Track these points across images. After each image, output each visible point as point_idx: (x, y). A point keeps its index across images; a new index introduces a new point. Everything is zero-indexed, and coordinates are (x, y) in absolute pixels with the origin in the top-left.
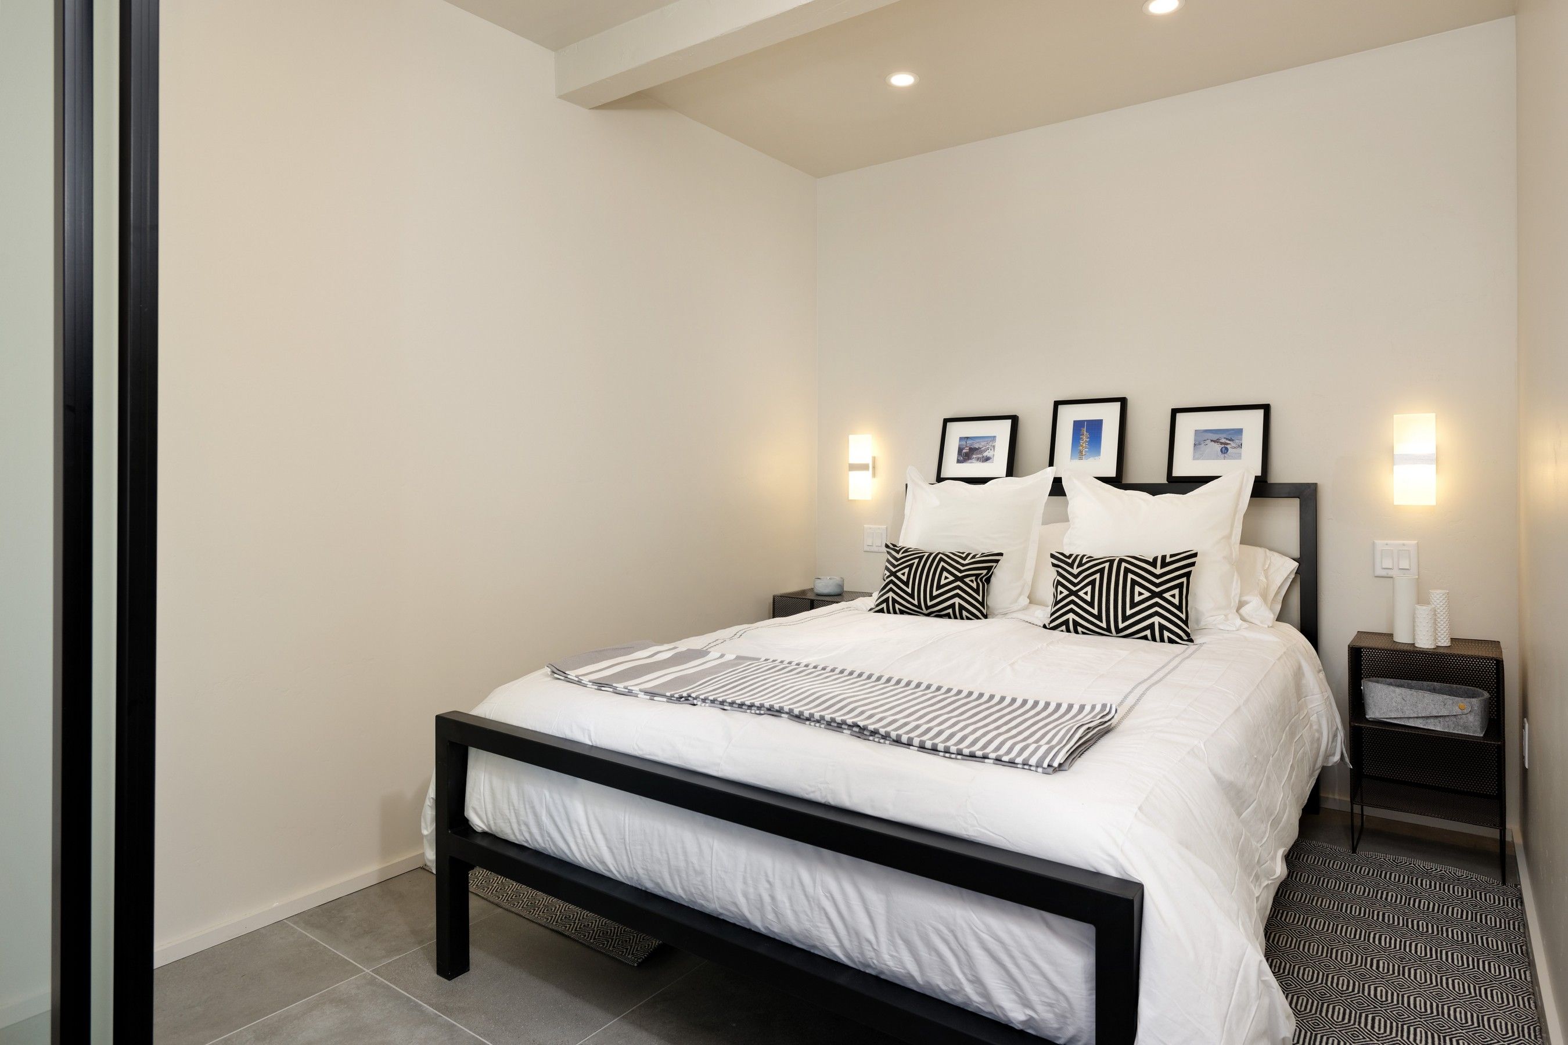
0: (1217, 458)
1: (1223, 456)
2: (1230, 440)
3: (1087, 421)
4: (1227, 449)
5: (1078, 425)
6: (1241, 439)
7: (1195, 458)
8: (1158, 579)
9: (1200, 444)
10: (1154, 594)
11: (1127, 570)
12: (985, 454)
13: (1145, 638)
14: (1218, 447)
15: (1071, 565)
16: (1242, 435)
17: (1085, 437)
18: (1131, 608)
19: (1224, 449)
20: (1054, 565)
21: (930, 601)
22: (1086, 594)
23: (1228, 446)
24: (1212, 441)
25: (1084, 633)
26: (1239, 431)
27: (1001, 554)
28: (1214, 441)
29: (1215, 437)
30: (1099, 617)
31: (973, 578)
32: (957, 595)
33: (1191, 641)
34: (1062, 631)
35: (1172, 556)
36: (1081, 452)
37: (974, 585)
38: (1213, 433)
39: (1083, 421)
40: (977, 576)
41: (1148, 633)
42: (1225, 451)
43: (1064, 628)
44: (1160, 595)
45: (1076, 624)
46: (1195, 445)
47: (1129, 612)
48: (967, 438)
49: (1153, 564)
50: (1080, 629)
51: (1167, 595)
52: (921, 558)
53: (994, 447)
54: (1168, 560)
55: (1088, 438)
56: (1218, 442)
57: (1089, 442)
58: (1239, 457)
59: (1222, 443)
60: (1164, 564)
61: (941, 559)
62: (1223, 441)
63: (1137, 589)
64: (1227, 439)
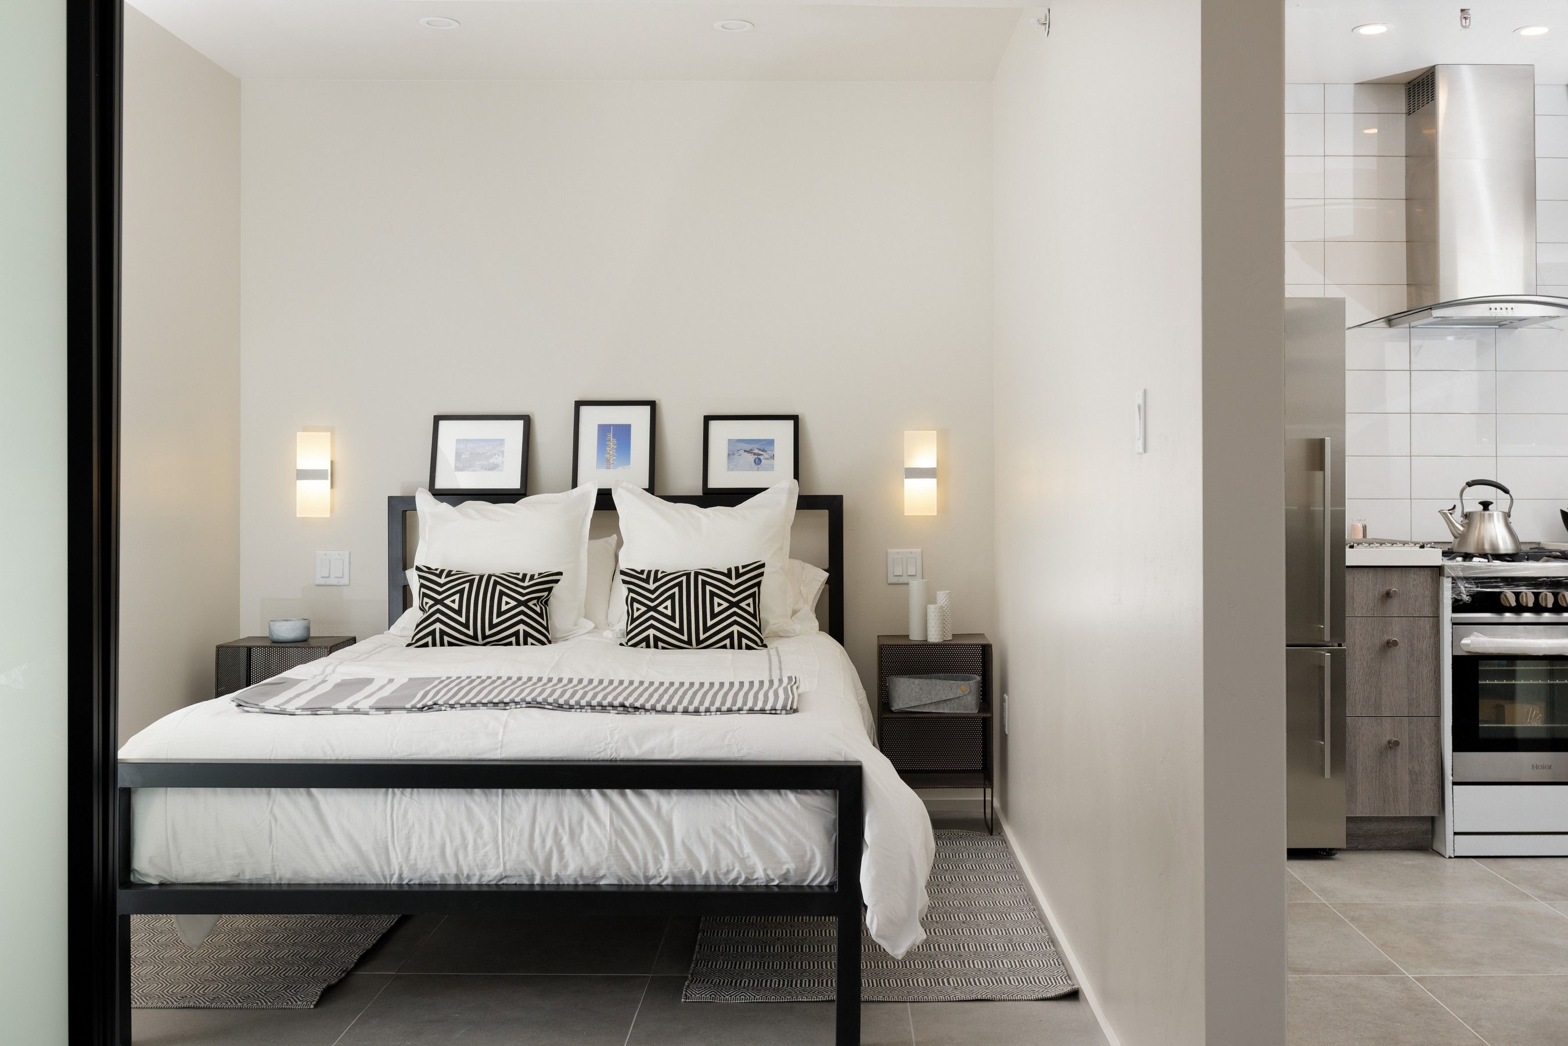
0: (751, 469)
1: (756, 467)
2: (762, 451)
3: (612, 425)
4: (760, 460)
5: (604, 430)
6: (773, 451)
7: (729, 469)
8: (734, 589)
9: (734, 454)
10: (732, 605)
11: (704, 583)
12: (492, 461)
13: (724, 647)
14: (751, 458)
15: (647, 581)
16: (773, 446)
17: (612, 443)
18: (712, 619)
19: (757, 460)
20: (624, 582)
21: (490, 630)
22: (666, 608)
23: (761, 457)
24: (745, 451)
25: (663, 648)
26: (771, 442)
27: (560, 574)
28: (748, 452)
29: (748, 447)
30: (680, 631)
31: (535, 601)
32: (522, 621)
33: (765, 646)
34: (642, 647)
35: (744, 567)
36: (608, 460)
37: (538, 609)
38: (746, 443)
39: (610, 426)
40: (538, 598)
41: (727, 642)
42: (758, 462)
43: (644, 644)
44: (736, 604)
45: (657, 639)
46: (729, 455)
47: (709, 623)
48: (467, 440)
49: (728, 575)
50: (660, 644)
51: (743, 605)
52: (472, 582)
53: (502, 452)
54: (741, 571)
55: (615, 445)
56: (751, 453)
57: (617, 449)
58: (771, 468)
59: (755, 454)
60: (738, 576)
61: (496, 583)
62: (756, 451)
63: (716, 600)
64: (760, 450)
